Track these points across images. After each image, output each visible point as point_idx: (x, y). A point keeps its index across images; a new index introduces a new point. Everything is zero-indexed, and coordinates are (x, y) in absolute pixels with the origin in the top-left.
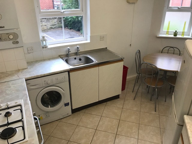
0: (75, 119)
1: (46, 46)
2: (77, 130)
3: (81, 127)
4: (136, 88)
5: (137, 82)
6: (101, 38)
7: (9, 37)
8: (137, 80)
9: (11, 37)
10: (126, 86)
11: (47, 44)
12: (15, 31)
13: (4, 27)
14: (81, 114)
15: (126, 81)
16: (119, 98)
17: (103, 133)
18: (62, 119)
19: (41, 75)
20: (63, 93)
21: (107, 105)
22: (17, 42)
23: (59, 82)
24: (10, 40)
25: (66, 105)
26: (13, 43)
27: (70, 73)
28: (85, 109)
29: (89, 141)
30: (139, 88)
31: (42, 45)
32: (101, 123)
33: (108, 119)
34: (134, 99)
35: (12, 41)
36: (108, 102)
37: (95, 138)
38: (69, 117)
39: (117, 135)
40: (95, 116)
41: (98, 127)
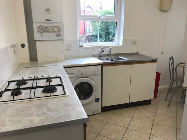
0: (104, 117)
1: (82, 45)
2: (106, 126)
3: (110, 124)
4: (169, 98)
5: (170, 93)
6: (133, 43)
7: (53, 29)
8: (169, 91)
9: (56, 30)
10: (158, 95)
11: (83, 44)
12: (59, 25)
13: (51, 20)
14: (111, 113)
15: (158, 91)
16: (150, 104)
17: (135, 132)
18: (91, 116)
19: (77, 65)
20: (95, 86)
21: (138, 108)
22: (60, 35)
23: (92, 74)
24: (54, 32)
25: (97, 100)
26: (56, 36)
27: (103, 67)
28: (115, 110)
29: (120, 137)
30: (172, 97)
31: (79, 45)
32: (132, 123)
33: (140, 120)
34: (168, 106)
35: (56, 34)
36: (139, 107)
37: (126, 135)
38: (99, 115)
39: (151, 136)
40: (125, 116)
41: (129, 126)
